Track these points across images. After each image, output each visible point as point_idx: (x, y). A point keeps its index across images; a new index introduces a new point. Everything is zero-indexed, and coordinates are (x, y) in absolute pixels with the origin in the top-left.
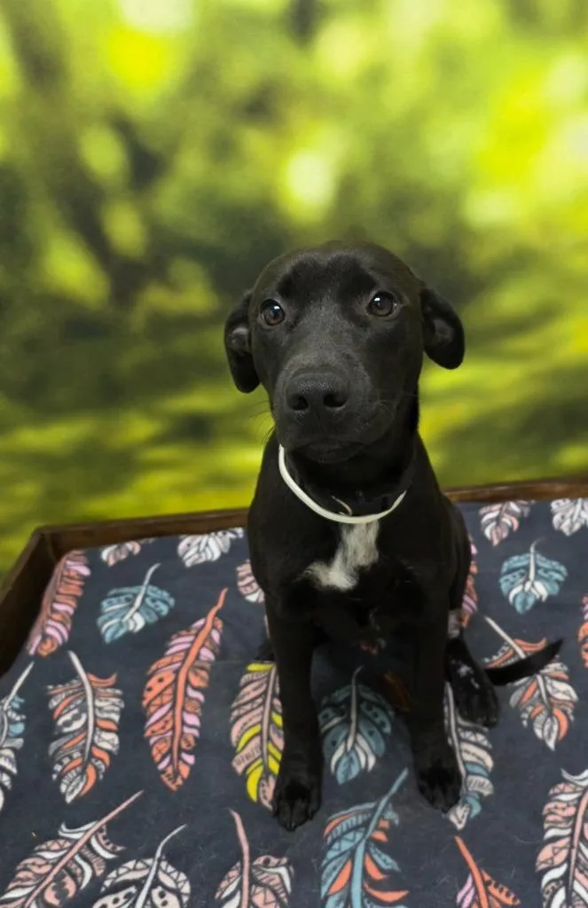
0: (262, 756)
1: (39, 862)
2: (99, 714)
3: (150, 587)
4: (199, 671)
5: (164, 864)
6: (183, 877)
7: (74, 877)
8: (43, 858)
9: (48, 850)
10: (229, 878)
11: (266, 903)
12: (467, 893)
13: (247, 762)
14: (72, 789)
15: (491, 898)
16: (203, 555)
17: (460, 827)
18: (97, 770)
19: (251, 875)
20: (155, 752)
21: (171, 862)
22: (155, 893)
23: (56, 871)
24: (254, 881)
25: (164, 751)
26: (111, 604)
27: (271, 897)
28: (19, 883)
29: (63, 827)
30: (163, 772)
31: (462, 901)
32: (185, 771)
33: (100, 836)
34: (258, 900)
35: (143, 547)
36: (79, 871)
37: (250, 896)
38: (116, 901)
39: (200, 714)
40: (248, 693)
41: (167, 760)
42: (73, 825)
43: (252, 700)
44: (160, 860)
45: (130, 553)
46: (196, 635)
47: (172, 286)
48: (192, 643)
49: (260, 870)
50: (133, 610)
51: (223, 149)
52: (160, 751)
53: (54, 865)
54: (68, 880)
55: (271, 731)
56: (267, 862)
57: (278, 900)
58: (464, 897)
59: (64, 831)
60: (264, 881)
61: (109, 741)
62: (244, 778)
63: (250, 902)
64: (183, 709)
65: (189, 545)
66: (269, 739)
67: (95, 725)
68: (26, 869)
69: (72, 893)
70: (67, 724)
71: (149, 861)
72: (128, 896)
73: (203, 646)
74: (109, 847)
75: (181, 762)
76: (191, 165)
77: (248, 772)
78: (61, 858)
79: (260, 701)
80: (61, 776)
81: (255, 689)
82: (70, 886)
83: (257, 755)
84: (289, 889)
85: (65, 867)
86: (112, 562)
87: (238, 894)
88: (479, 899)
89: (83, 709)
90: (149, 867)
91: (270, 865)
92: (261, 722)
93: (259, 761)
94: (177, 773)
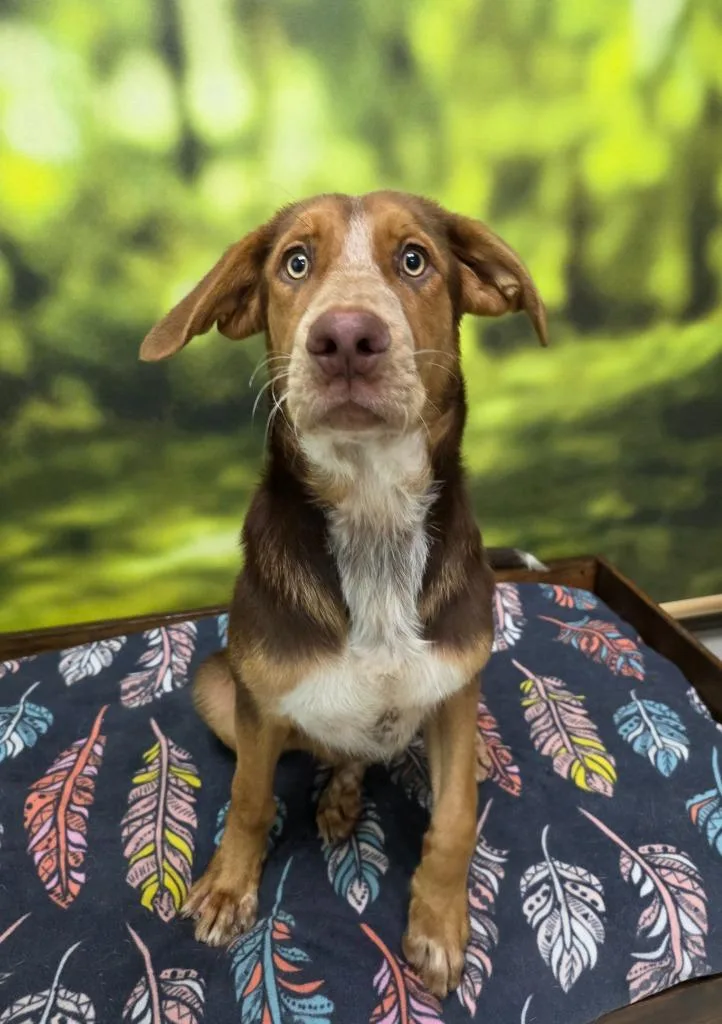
0: (158, 872)
3: (27, 705)
4: (82, 793)
5: (62, 993)
6: (84, 998)
10: (135, 995)
11: (180, 1017)
12: (384, 975)
13: (141, 878)
15: (407, 979)
16: (84, 671)
17: (360, 909)
19: (160, 990)
20: (41, 872)
24: (163, 997)
25: (51, 870)
27: (185, 1010)
30: (51, 891)
31: (379, 984)
32: (75, 889)
34: (172, 1014)
35: (22, 665)
37: (162, 1011)
39: (85, 833)
40: (138, 810)
41: (55, 880)
43: (142, 817)
44: (57, 990)
45: (9, 672)
46: (79, 753)
47: (55, 402)
48: (76, 761)
49: (168, 984)
50: (10, 728)
51: (109, 273)
52: (46, 871)
55: (166, 849)
56: (174, 974)
57: (194, 1011)
58: (381, 979)
60: (174, 994)
62: (139, 892)
63: (163, 1017)
64: (67, 827)
65: (70, 663)
66: (164, 856)
71: (46, 993)
73: (87, 764)
75: (70, 882)
76: (77, 288)
77: (144, 886)
79: (150, 817)
81: (145, 806)
83: (153, 870)
84: (203, 999)
87: (149, 1011)
88: (396, 980)
91: (178, 977)
92: (154, 841)
93: (155, 877)
94: (66, 891)
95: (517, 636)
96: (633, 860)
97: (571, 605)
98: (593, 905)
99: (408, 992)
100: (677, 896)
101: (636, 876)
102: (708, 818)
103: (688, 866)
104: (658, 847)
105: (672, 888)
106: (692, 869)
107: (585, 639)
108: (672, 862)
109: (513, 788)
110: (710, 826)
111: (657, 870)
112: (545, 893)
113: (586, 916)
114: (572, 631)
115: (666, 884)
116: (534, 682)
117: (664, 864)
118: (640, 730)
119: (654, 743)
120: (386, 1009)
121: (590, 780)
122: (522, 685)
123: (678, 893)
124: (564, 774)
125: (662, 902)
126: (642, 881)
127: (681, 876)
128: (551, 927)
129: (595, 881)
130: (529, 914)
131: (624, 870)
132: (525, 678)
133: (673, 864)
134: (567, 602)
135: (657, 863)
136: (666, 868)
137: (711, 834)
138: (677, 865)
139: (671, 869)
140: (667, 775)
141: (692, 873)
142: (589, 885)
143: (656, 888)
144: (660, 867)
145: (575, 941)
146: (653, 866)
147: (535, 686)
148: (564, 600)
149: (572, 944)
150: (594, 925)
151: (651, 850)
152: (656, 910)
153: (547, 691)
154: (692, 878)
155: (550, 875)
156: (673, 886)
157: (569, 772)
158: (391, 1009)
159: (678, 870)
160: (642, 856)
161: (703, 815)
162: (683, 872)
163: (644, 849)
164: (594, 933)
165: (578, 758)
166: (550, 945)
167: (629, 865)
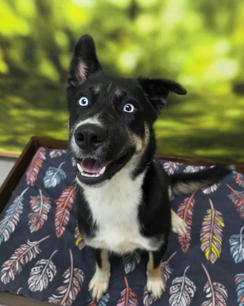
1: (21, 250)
2: (44, 208)
5: (51, 262)
6: (55, 267)
7: (28, 256)
8: (22, 249)
9: (24, 247)
10: (67, 271)
12: (124, 292)
14: (33, 229)
15: (129, 294)
17: (127, 272)
18: (40, 225)
20: (56, 224)
21: (53, 261)
22: (48, 269)
23: (24, 253)
25: (58, 225)
26: (49, 173)
27: (78, 282)
28: (15, 255)
29: (29, 241)
30: (57, 231)
31: (122, 294)
32: (62, 232)
33: (37, 246)
34: (74, 282)
36: (29, 255)
37: (72, 280)
38: (38, 269)
39: (70, 218)
41: (58, 228)
42: (31, 241)
44: (50, 260)
49: (75, 273)
50: (54, 176)
53: (24, 252)
54: (27, 257)
57: (79, 284)
59: (29, 242)
60: (76, 277)
61: (45, 217)
67: (42, 211)
68: (17, 251)
69: (27, 262)
70: (35, 209)
71: (47, 260)
72: (41, 268)
73: (71, 196)
74: (39, 250)
75: (61, 229)
78: (26, 250)
80: (31, 224)
82: (27, 259)
84: (83, 281)
85: (27, 253)
86: (52, 157)
87: (69, 278)
88: (127, 294)
89: (39, 206)
90: (47, 262)
91: (79, 272)
95: (215, 189)
96: (210, 286)
97: (240, 184)
98: (190, 294)
99: (129, 298)
100: (217, 302)
101: (208, 291)
102: (240, 283)
103: (225, 295)
104: (220, 285)
105: (216, 299)
106: (226, 296)
107: (237, 201)
108: (221, 291)
109: (185, 250)
110: (239, 285)
111: (215, 292)
112: (178, 287)
113: (187, 297)
114: (235, 194)
115: (215, 297)
116: (212, 210)
117: (218, 291)
118: (236, 243)
119: (239, 250)
120: (122, 300)
121: (210, 255)
122: (207, 210)
123: (218, 301)
124: (203, 249)
125: (212, 301)
126: (209, 293)
127: (221, 297)
128: (175, 296)
129: (195, 287)
130: (171, 290)
131: (205, 287)
132: (210, 208)
133: (221, 292)
134: (239, 182)
135: (217, 289)
136: (218, 292)
137: (238, 288)
138: (222, 293)
139: (220, 293)
140: (236, 262)
141: (225, 297)
142: (192, 288)
143: (212, 297)
144: (217, 291)
145: (181, 302)
146: (214, 290)
147: (212, 212)
148: (239, 181)
149: (179, 303)
150: (188, 300)
151: (217, 285)
152: (209, 303)
153: (215, 215)
154: (224, 299)
155: (182, 282)
156: (218, 298)
157: (205, 249)
158: (124, 301)
159: (221, 294)
160: (213, 286)
161: (239, 281)
162: (223, 296)
163: (215, 284)
164: (187, 302)
165: (210, 246)
166: (173, 300)
167: (207, 287)
